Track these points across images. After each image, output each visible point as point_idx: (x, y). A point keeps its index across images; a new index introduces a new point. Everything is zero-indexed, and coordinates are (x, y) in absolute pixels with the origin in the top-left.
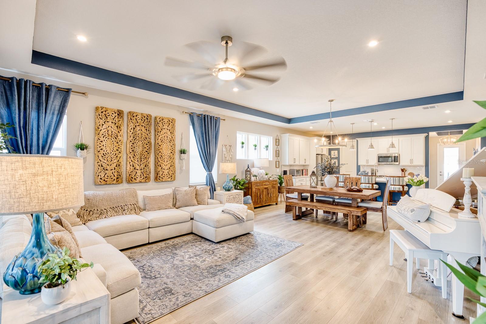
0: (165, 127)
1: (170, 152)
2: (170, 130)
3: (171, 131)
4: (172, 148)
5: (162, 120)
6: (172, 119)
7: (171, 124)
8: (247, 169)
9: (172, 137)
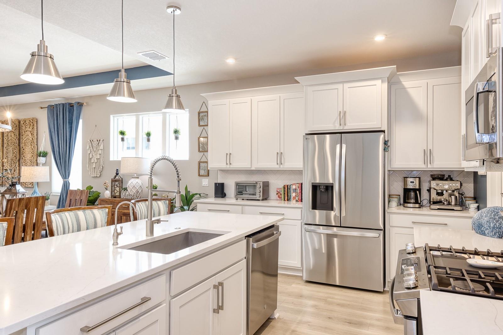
0: (27, 129)
1: (31, 156)
2: (31, 131)
3: (32, 133)
4: (33, 151)
5: (25, 122)
6: (32, 118)
7: (32, 124)
8: (116, 176)
9: (32, 139)
